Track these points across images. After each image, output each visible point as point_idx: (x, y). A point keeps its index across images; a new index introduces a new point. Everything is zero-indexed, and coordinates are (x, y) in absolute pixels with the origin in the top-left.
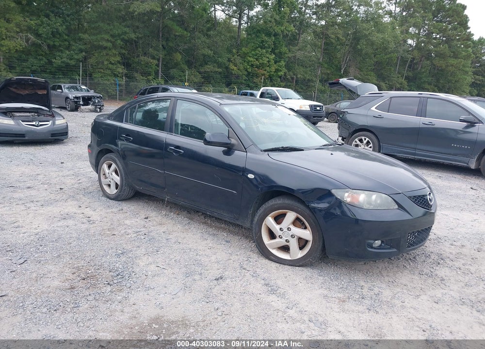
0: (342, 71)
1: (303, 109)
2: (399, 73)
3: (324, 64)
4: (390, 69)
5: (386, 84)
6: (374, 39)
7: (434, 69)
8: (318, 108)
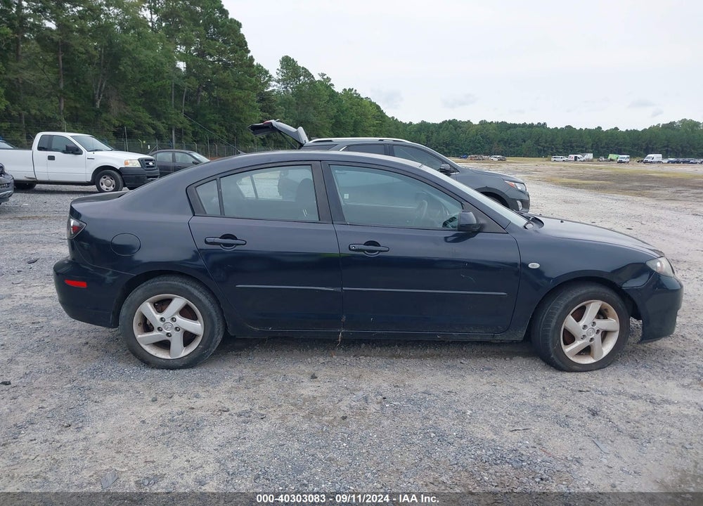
0: (98, 104)
1: (130, 165)
2: (176, 107)
3: (68, 92)
4: (165, 103)
5: (163, 123)
6: (142, 57)
7: (216, 103)
8: (151, 164)
